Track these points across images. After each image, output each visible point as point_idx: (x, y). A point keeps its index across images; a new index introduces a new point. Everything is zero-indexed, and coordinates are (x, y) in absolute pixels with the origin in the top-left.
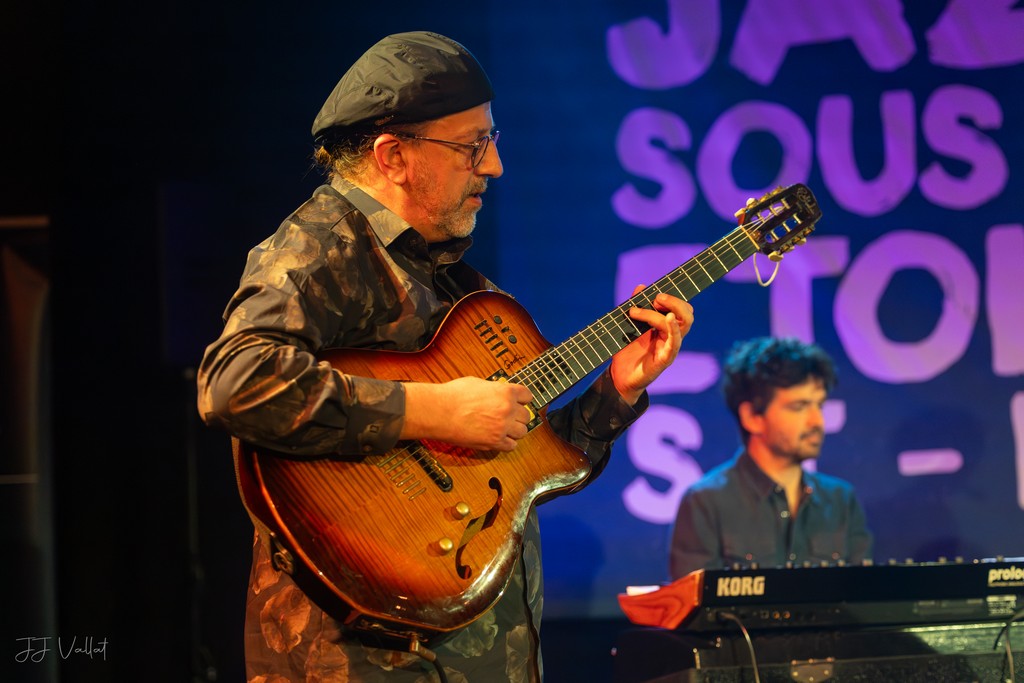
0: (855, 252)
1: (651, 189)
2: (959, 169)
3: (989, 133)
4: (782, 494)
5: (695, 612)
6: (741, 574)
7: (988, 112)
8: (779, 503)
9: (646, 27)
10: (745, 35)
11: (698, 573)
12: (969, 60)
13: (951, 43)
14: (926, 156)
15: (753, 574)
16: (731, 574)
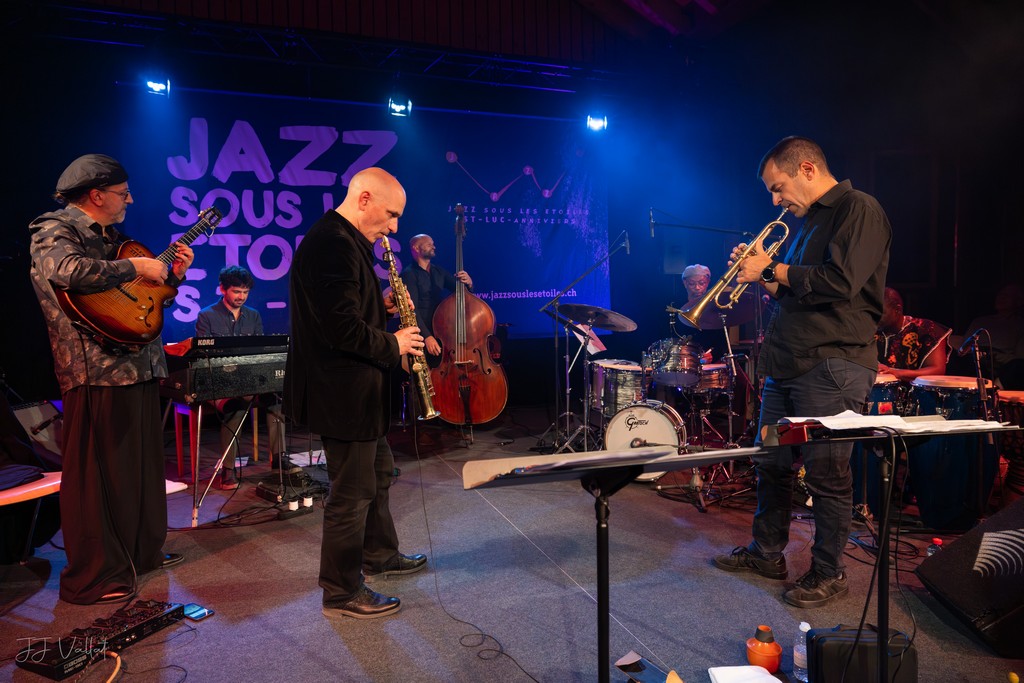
0: (254, 240)
1: (183, 214)
2: (288, 216)
3: (297, 206)
5: (190, 351)
6: (206, 339)
7: (297, 200)
9: (182, 159)
10: (216, 166)
11: (191, 338)
12: (292, 184)
13: (286, 177)
14: (277, 212)
15: (210, 339)
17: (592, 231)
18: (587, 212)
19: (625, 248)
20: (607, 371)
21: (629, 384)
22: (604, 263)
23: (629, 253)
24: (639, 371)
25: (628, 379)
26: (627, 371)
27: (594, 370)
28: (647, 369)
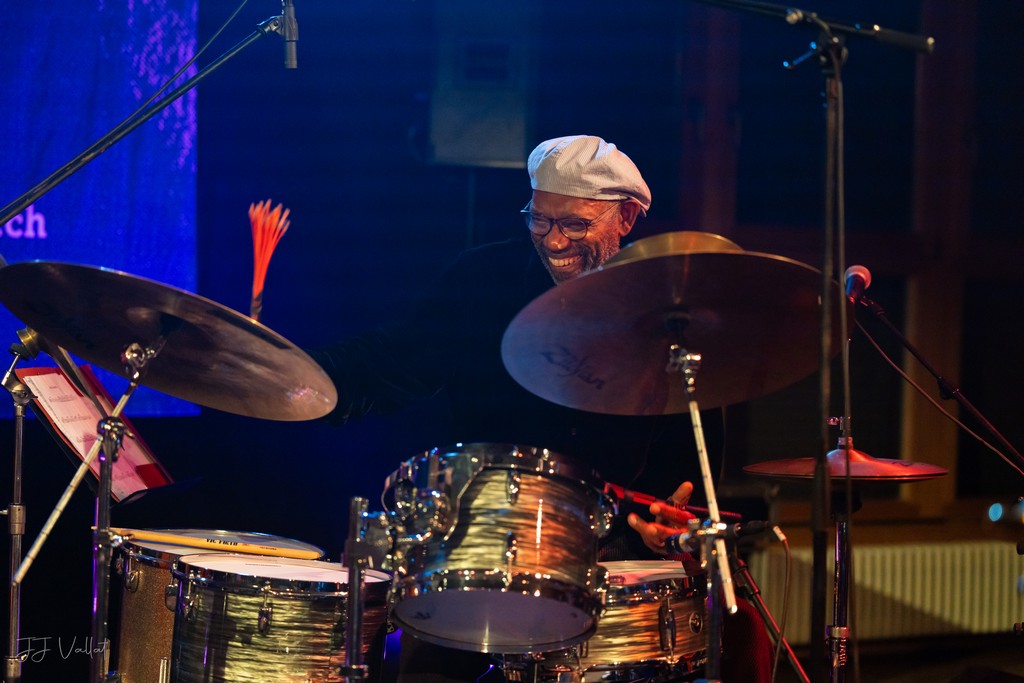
19: (277, 41)
20: (184, 581)
21: (282, 640)
22: (178, 105)
23: (293, 63)
24: (331, 587)
25: (279, 618)
26: (277, 583)
27: (137, 574)
28: (371, 577)
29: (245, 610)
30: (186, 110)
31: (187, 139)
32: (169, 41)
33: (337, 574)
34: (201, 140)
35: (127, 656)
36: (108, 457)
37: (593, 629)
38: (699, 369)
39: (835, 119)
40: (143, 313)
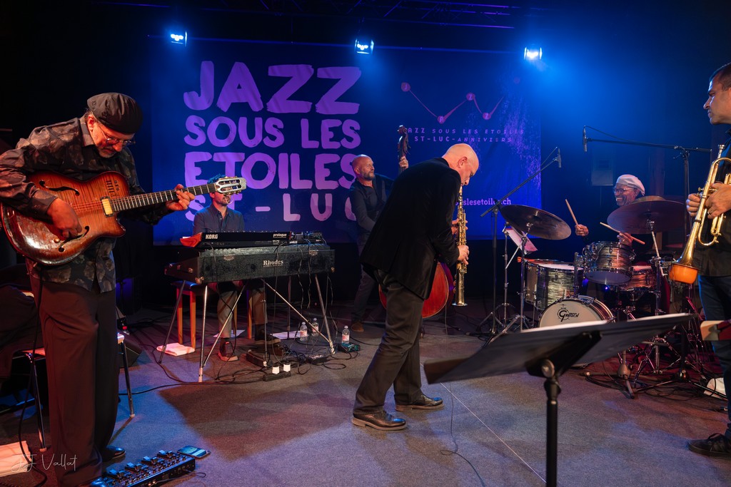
0: (246, 157)
1: (194, 136)
2: (273, 138)
3: (280, 129)
4: (220, 214)
5: (200, 243)
6: (212, 234)
7: (281, 125)
8: (219, 216)
9: (194, 94)
10: (220, 98)
11: (201, 233)
12: (277, 111)
13: (272, 106)
14: (265, 134)
15: (215, 234)
16: (210, 234)
17: (526, 148)
18: (522, 132)
19: (557, 162)
20: (539, 269)
21: (560, 281)
22: (537, 176)
23: (560, 166)
24: (571, 271)
25: (559, 277)
26: (559, 270)
27: (529, 268)
28: (579, 269)
29: (552, 275)
30: (538, 177)
31: (539, 184)
32: (535, 165)
33: (572, 268)
34: (541, 184)
35: (528, 284)
36: (524, 245)
37: (631, 280)
38: (654, 225)
39: (687, 169)
40: (530, 217)
